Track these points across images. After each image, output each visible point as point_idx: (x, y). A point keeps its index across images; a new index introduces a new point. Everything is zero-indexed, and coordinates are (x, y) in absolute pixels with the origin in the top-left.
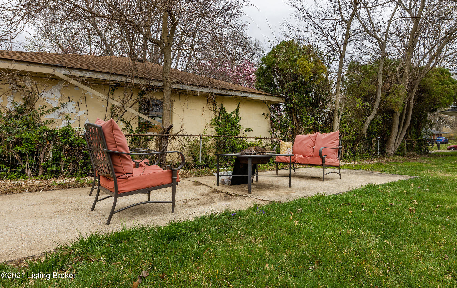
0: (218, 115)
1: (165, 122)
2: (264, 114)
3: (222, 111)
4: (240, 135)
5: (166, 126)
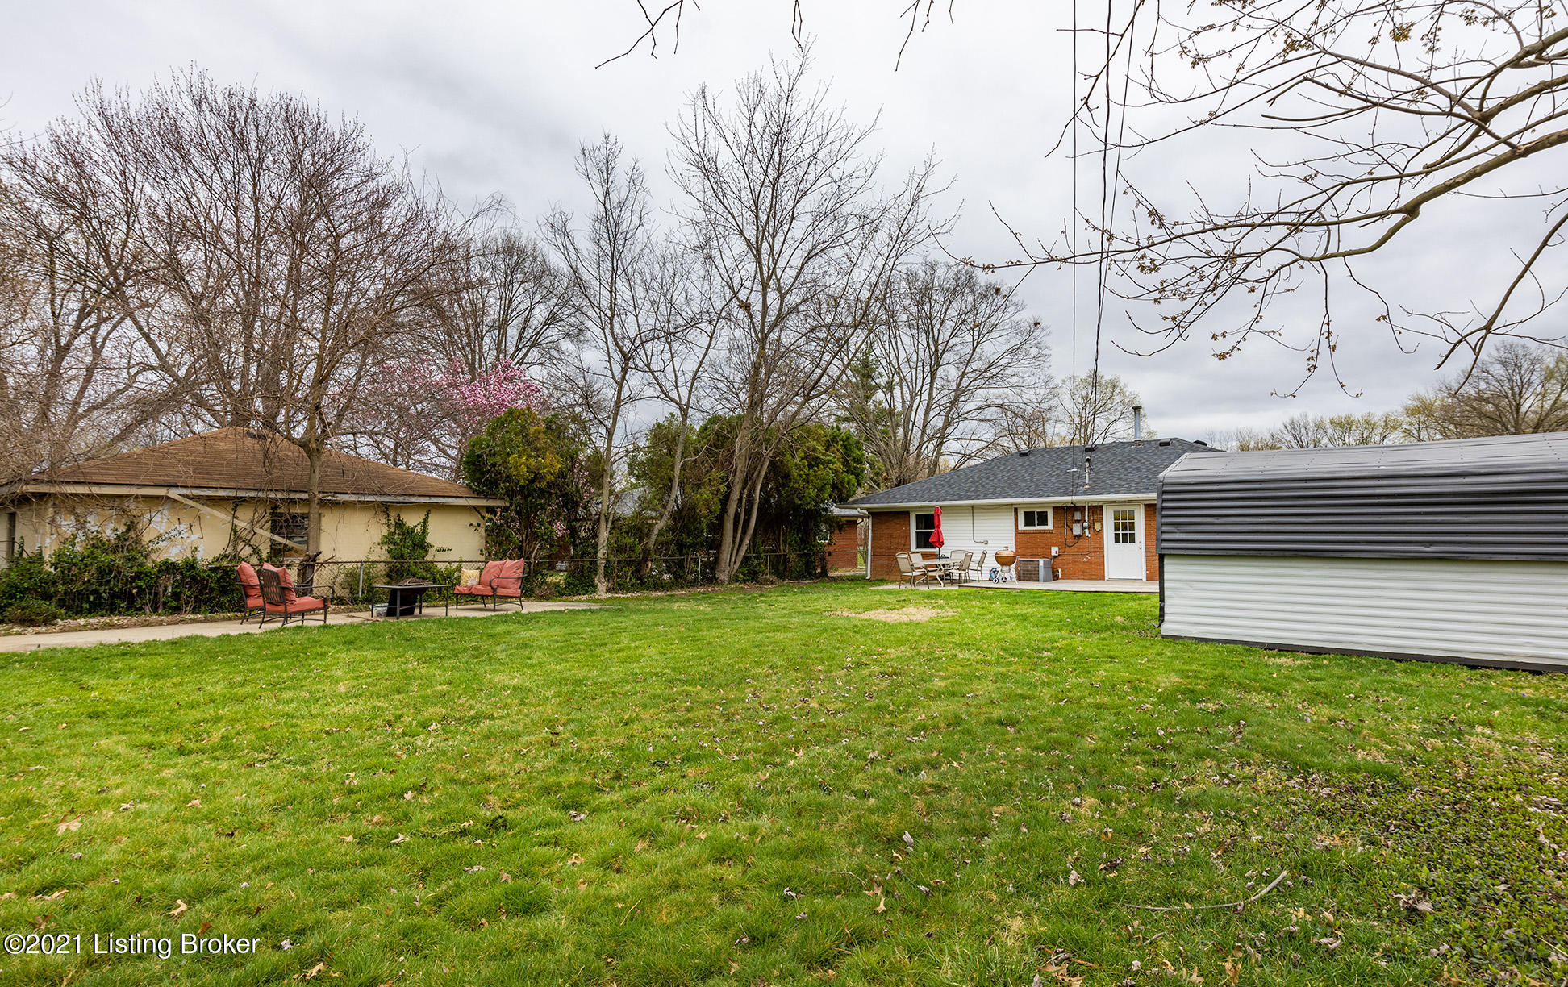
0: (392, 530)
1: (311, 547)
2: (469, 525)
3: (399, 524)
4: (429, 558)
5: (312, 553)
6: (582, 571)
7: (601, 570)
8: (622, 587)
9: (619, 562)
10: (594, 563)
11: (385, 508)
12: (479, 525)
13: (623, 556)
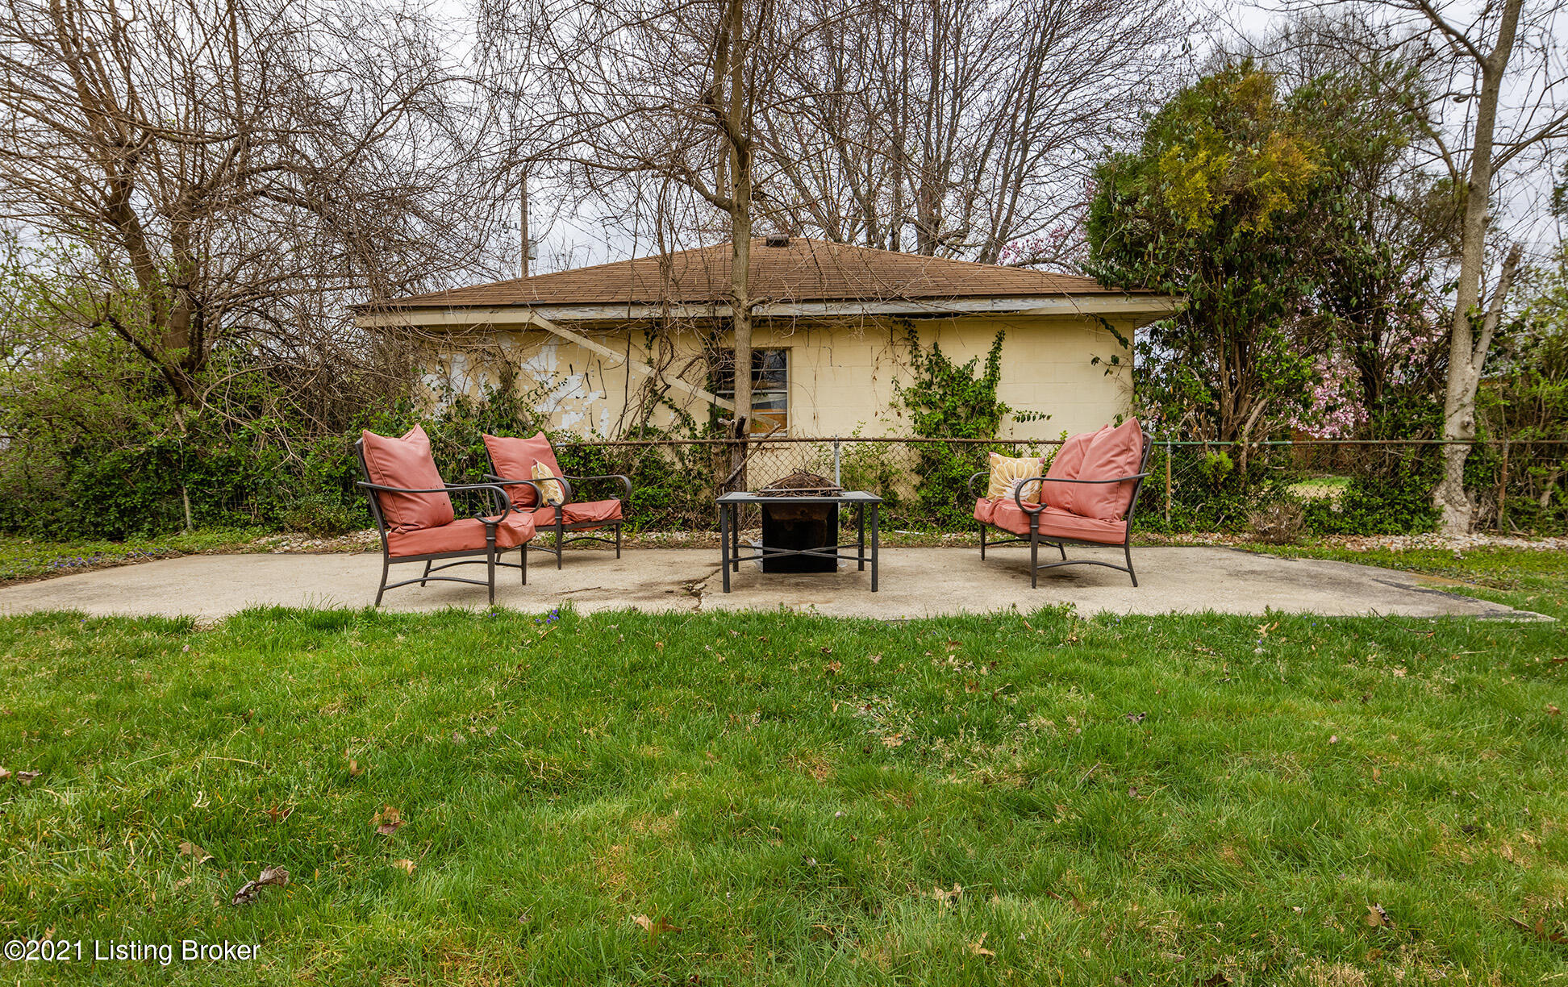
0: (926, 376)
2: (1095, 361)
3: (937, 363)
4: (999, 435)
6: (1394, 472)
7: (1455, 470)
8: (1523, 519)
9: (1518, 449)
10: (1433, 449)
11: (906, 327)
12: (1115, 360)
13: (1527, 434)
